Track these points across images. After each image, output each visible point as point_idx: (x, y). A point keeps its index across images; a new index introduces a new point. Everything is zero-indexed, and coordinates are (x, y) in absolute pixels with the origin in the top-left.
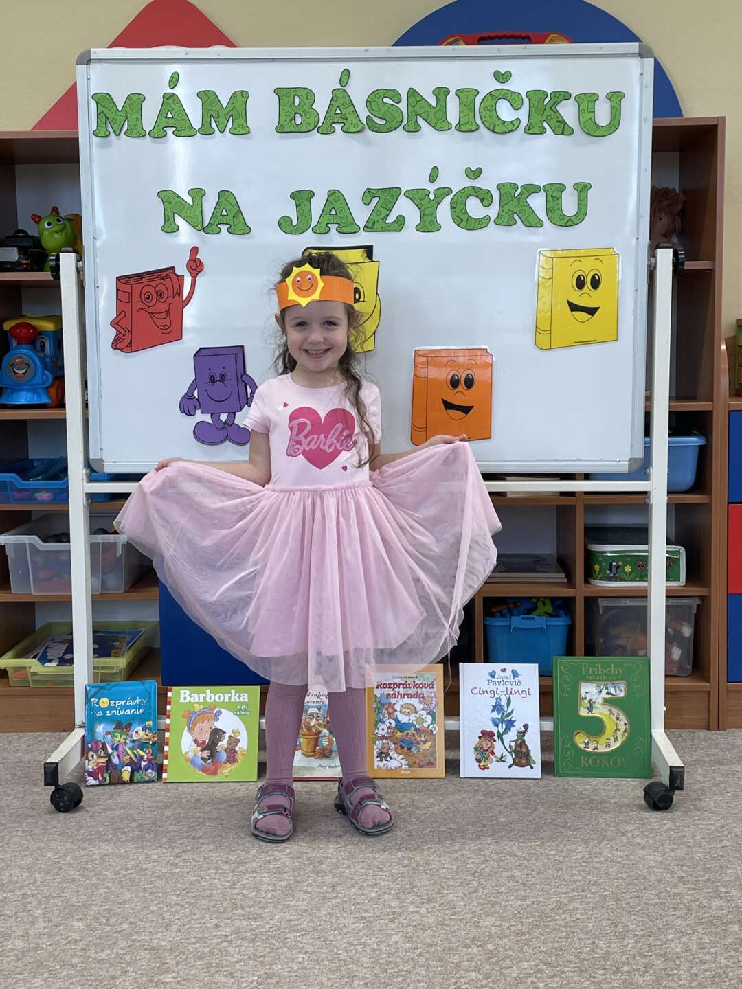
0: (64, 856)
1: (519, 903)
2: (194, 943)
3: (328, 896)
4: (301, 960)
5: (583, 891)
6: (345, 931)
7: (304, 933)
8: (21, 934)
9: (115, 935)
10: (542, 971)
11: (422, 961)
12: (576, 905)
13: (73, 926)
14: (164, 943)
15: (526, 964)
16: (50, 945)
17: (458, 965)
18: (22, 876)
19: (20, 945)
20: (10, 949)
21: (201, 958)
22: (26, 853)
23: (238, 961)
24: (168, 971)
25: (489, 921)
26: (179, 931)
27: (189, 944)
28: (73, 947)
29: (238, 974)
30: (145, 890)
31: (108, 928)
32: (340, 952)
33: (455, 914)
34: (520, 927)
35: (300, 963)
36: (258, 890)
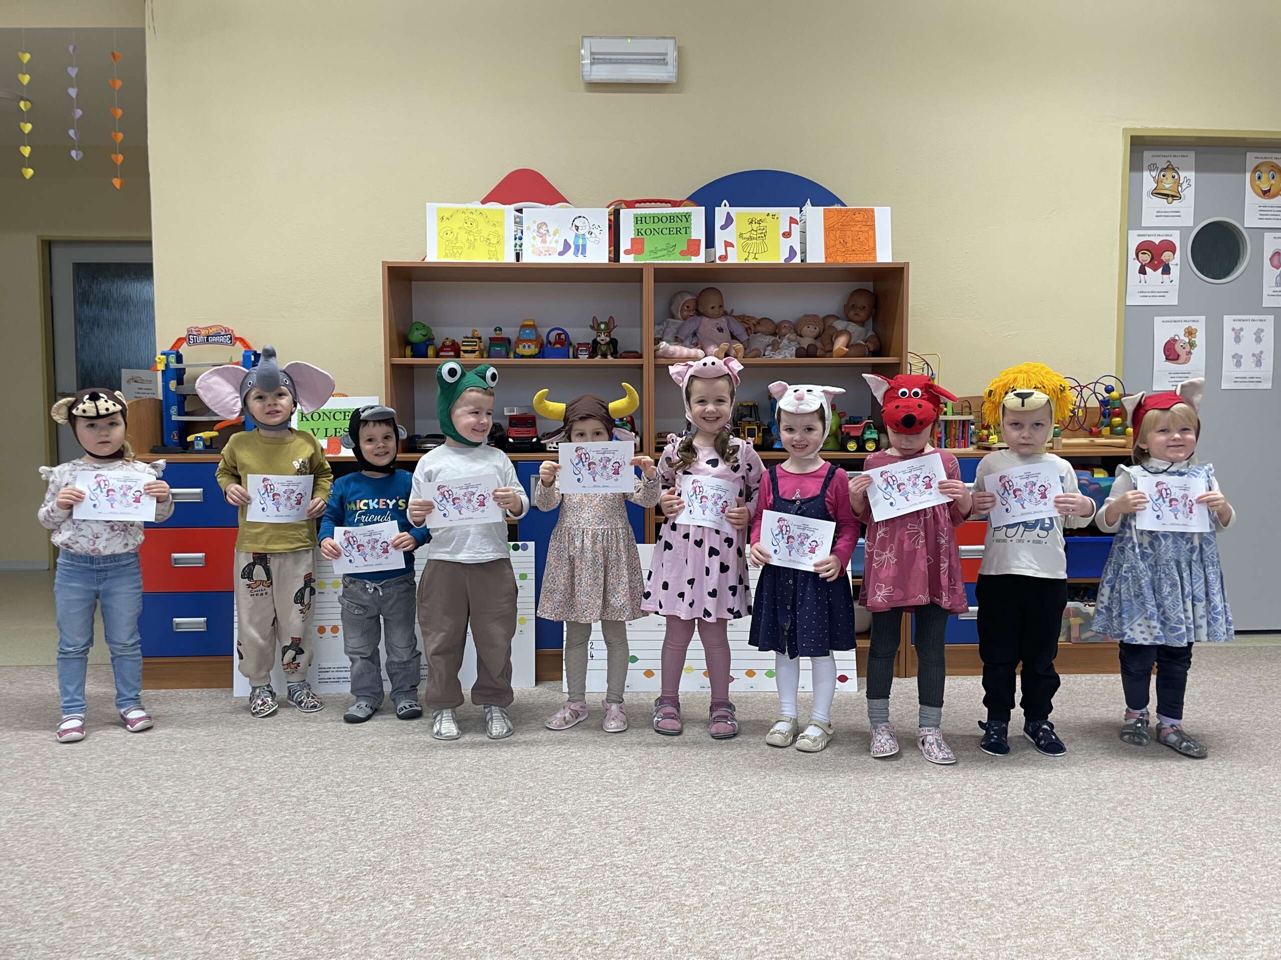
0: (478, 761)
1: (795, 784)
2: (586, 811)
3: (668, 782)
5: (835, 776)
6: (684, 802)
7: (657, 804)
8: (467, 808)
9: (531, 807)
10: (819, 823)
11: (740, 818)
12: (833, 785)
14: (566, 811)
15: (808, 819)
17: (764, 820)
18: (454, 773)
19: (470, 814)
22: (451, 760)
23: (619, 821)
24: (574, 827)
25: (777, 795)
29: (622, 828)
30: (542, 781)
31: (525, 804)
33: (754, 791)
34: (799, 798)
36: (619, 780)
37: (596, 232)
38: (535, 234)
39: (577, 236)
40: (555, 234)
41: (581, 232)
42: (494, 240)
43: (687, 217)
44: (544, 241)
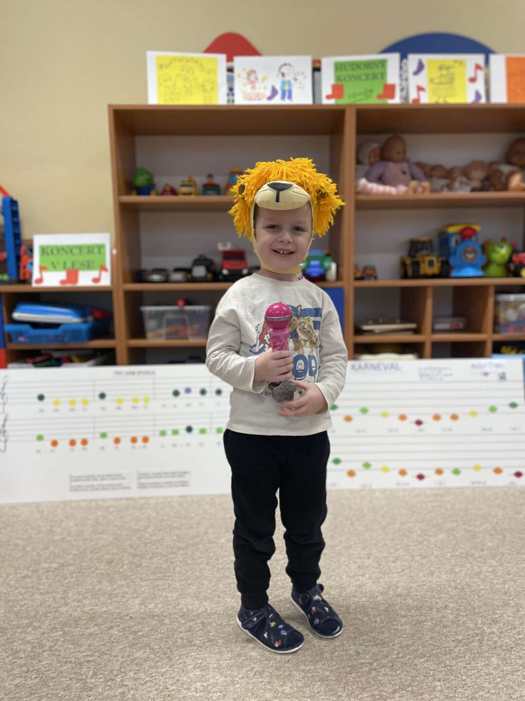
0: (217, 584)
2: (350, 673)
4: (439, 688)
7: (425, 659)
8: (215, 665)
9: (287, 665)
13: (251, 656)
14: (327, 673)
16: (242, 678)
18: (194, 604)
20: (213, 683)
21: (364, 690)
22: (190, 582)
23: (394, 692)
26: (332, 659)
27: (347, 673)
28: (261, 680)
32: (464, 677)
35: (441, 691)
37: (300, 78)
38: (245, 81)
39: (283, 83)
40: (263, 80)
41: (287, 78)
42: (208, 87)
43: (383, 63)
44: (253, 88)
